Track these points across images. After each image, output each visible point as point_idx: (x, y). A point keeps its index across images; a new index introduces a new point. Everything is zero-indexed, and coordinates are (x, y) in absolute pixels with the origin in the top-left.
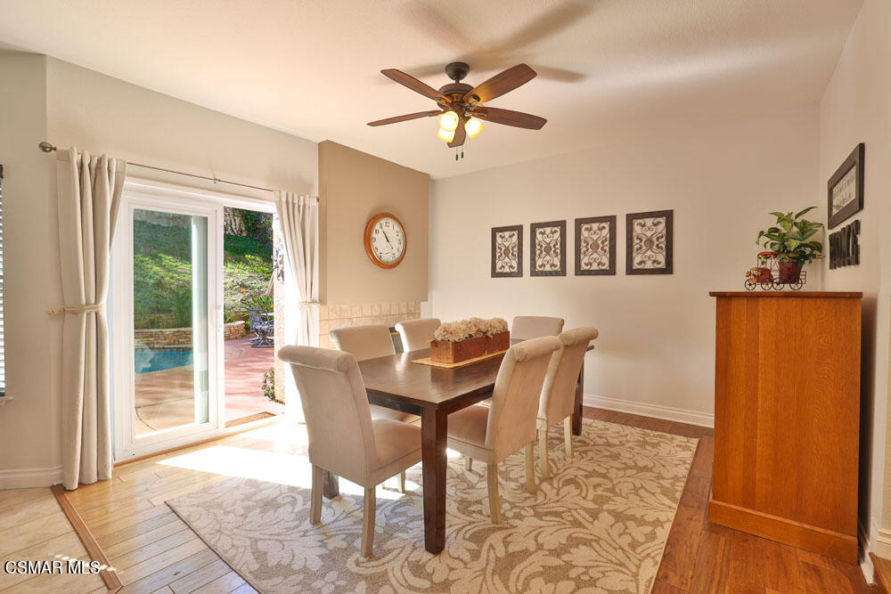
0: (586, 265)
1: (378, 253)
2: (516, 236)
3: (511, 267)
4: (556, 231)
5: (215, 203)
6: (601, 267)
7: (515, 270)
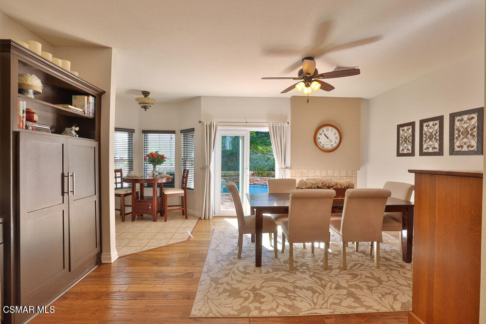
0: (459, 147)
1: (321, 145)
2: (411, 130)
3: (408, 149)
4: (436, 124)
5: (246, 130)
6: (470, 149)
7: (410, 152)
